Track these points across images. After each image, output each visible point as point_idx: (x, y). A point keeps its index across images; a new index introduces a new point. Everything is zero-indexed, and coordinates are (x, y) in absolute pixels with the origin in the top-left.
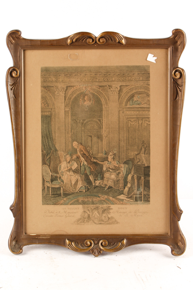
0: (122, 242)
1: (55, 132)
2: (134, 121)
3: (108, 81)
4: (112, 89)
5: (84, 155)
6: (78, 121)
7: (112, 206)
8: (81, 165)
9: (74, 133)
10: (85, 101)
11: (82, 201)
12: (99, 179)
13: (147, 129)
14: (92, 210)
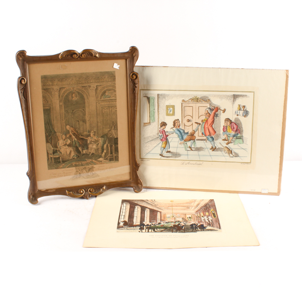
0: (103, 188)
1: (54, 120)
2: (107, 109)
3: (88, 83)
4: (91, 88)
5: (74, 134)
6: (69, 111)
7: (95, 166)
8: (73, 141)
9: (67, 120)
10: (73, 97)
11: (75, 164)
12: (85, 149)
13: (115, 113)
14: (82, 170)
